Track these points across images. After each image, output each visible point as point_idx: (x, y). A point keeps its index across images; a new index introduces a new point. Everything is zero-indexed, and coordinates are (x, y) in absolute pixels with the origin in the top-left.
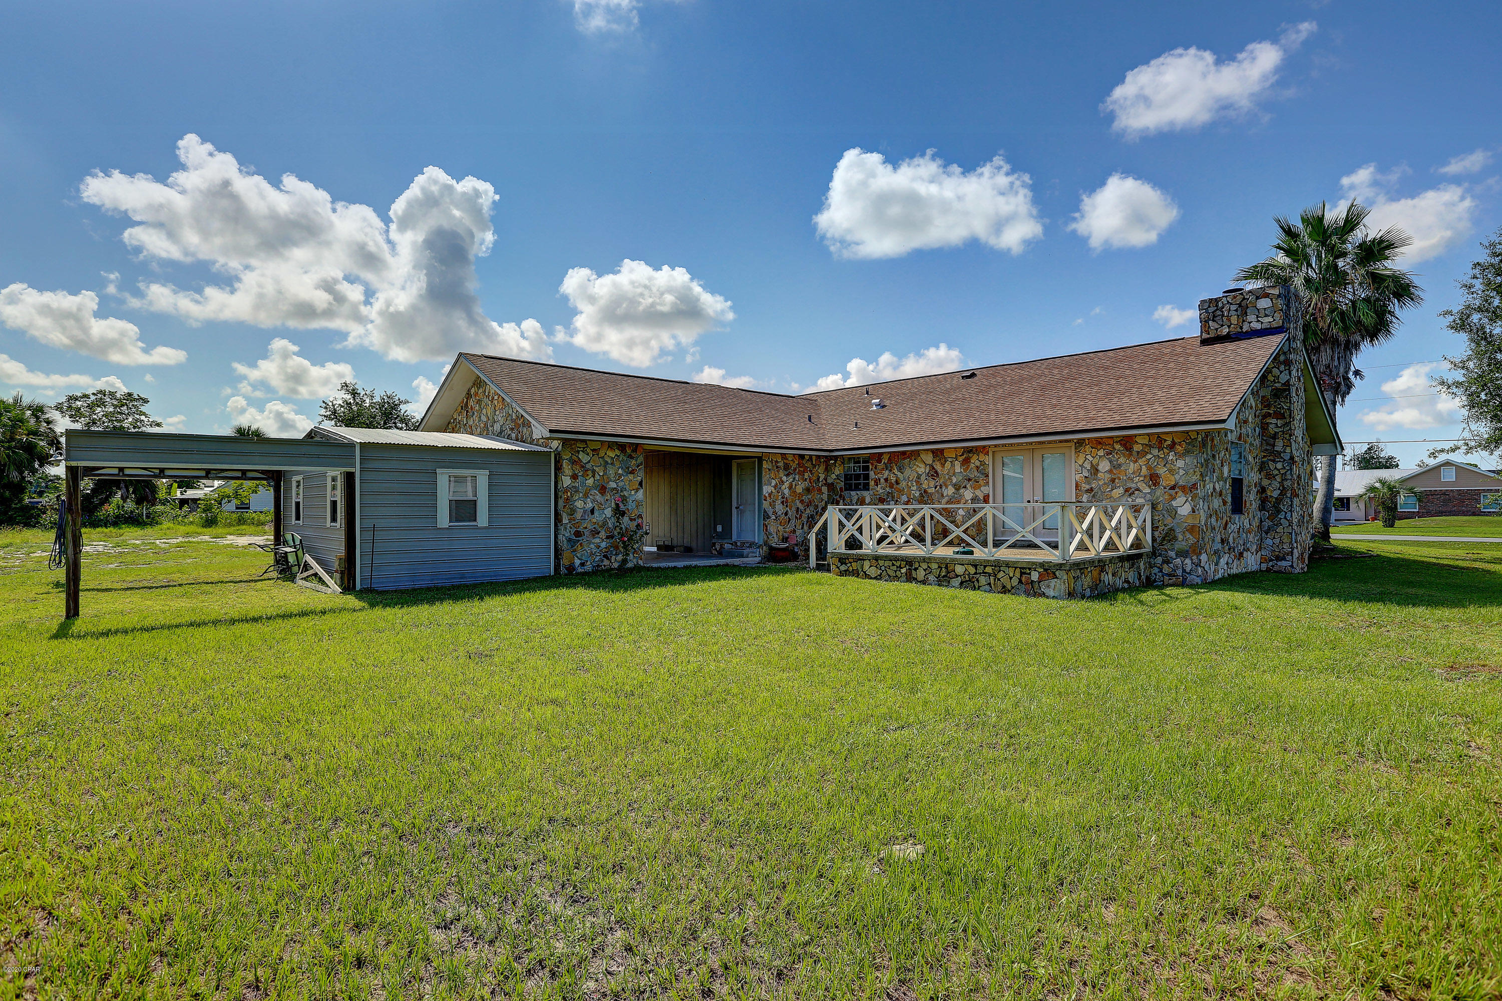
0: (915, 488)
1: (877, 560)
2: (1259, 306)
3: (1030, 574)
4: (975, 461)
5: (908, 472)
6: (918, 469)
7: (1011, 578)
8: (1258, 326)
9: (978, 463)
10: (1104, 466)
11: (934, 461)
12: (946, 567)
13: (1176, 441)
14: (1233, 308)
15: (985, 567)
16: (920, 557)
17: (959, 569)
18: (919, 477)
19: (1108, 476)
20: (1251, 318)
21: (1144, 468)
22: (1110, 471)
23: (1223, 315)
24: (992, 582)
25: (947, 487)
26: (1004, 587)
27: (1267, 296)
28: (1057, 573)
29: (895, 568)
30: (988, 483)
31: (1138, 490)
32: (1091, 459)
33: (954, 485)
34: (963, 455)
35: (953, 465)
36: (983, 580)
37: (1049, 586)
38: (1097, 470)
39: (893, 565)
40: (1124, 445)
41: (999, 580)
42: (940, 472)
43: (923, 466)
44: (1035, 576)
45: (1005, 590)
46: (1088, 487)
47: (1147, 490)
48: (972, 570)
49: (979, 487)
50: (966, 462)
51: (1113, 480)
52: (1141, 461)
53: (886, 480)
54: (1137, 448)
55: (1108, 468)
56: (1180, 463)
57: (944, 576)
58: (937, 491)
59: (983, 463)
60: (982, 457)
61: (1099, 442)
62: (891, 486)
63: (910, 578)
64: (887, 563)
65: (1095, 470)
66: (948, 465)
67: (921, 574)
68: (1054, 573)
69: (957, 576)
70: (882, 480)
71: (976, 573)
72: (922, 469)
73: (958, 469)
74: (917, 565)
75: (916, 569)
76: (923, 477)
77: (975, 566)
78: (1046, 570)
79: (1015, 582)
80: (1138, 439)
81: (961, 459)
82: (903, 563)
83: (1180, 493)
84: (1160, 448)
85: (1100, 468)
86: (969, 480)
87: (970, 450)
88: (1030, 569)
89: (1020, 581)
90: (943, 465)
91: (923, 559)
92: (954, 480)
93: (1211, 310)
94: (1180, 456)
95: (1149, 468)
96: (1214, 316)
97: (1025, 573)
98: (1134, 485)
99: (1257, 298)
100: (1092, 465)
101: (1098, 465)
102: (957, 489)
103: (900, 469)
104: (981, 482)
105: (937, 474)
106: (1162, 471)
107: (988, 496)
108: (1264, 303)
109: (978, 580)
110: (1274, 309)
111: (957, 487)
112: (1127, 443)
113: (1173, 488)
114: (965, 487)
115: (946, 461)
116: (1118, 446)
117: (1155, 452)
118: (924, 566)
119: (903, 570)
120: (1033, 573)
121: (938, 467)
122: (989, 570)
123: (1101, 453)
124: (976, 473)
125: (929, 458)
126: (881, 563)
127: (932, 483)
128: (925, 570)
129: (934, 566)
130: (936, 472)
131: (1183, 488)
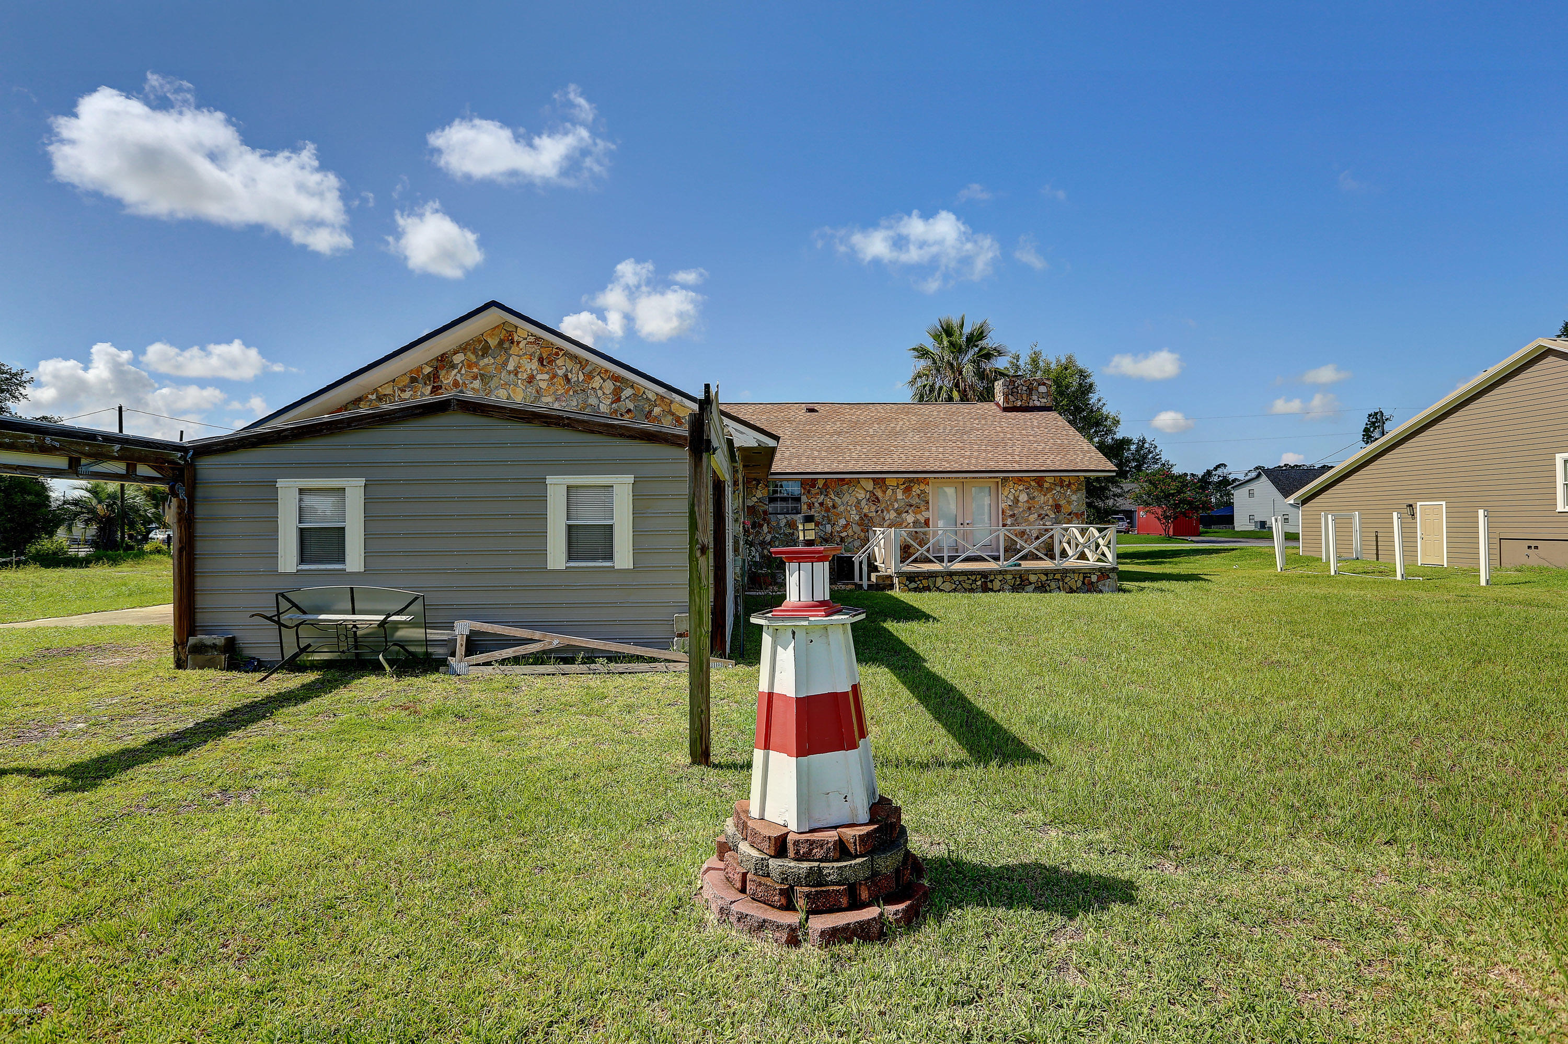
0: (854, 512)
1: (951, 576)
2: (1040, 391)
3: (1090, 577)
4: (916, 490)
5: (846, 498)
6: (857, 495)
7: (1076, 581)
8: (1038, 404)
9: (919, 492)
10: (1023, 497)
11: (874, 488)
12: (1020, 577)
13: (1072, 482)
14: (1025, 388)
15: (1054, 574)
16: (997, 571)
17: (1033, 578)
18: (859, 502)
19: (1026, 505)
20: (1035, 397)
21: (1051, 500)
22: (1027, 501)
23: (1018, 392)
24: (1061, 585)
25: (888, 512)
26: (1071, 588)
27: (1044, 384)
28: (1110, 575)
29: (970, 581)
30: (928, 509)
31: (1047, 515)
32: (1014, 492)
33: (896, 510)
34: (904, 484)
35: (894, 492)
36: (1053, 585)
37: (1104, 585)
38: (1018, 500)
39: (969, 579)
40: (1038, 483)
41: (1066, 583)
42: (881, 498)
43: (863, 492)
44: (1094, 578)
45: (1072, 591)
46: (1011, 513)
47: (1053, 516)
48: (1044, 578)
49: (920, 513)
50: (908, 490)
51: (1030, 508)
52: (1049, 496)
53: (821, 504)
54: (1046, 485)
55: (1026, 499)
56: (1074, 497)
57: (1018, 585)
58: (879, 515)
59: (923, 492)
60: (922, 487)
61: (1020, 480)
62: (827, 510)
63: (985, 589)
64: (961, 578)
65: (1016, 500)
66: (889, 492)
67: (997, 584)
68: (1108, 575)
69: (1031, 584)
70: (816, 505)
71: (1047, 580)
72: (861, 495)
73: (900, 495)
74: (992, 577)
75: (991, 581)
76: (864, 503)
77: (1046, 575)
78: (1102, 573)
79: (1079, 584)
80: (1047, 479)
81: (902, 487)
82: (979, 577)
83: (1074, 518)
84: (1062, 487)
85: (1020, 499)
86: (911, 506)
87: (911, 480)
88: (1090, 573)
89: (1083, 583)
90: (884, 492)
91: (1000, 572)
92: (896, 506)
93: (1010, 387)
94: (1075, 492)
95: (1054, 500)
96: (1012, 392)
97: (1087, 577)
98: (1044, 512)
99: (1039, 385)
100: (1014, 497)
101: (1018, 497)
102: (899, 514)
103: (837, 495)
104: (923, 508)
105: (878, 500)
106: (1063, 502)
107: (929, 519)
108: (1042, 389)
109: (1049, 586)
110: (1048, 394)
111: (899, 513)
112: (1040, 481)
113: (1070, 514)
114: (907, 512)
115: (887, 489)
116: (1033, 483)
117: (1058, 489)
118: (1000, 577)
119: (979, 583)
120: (1092, 576)
121: (879, 494)
122: (1058, 576)
123: (1021, 488)
124: (918, 500)
125: (870, 486)
126: (955, 578)
127: (873, 508)
128: (1000, 581)
129: (1009, 577)
130: (877, 498)
131: (1076, 514)
